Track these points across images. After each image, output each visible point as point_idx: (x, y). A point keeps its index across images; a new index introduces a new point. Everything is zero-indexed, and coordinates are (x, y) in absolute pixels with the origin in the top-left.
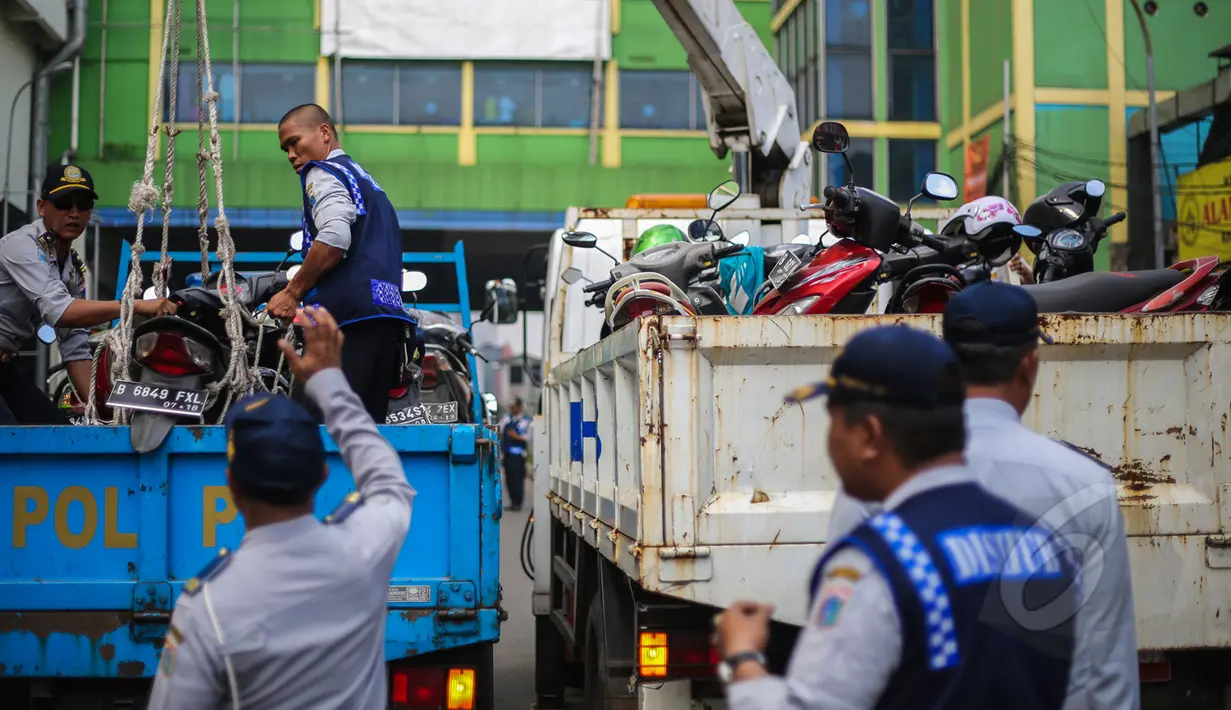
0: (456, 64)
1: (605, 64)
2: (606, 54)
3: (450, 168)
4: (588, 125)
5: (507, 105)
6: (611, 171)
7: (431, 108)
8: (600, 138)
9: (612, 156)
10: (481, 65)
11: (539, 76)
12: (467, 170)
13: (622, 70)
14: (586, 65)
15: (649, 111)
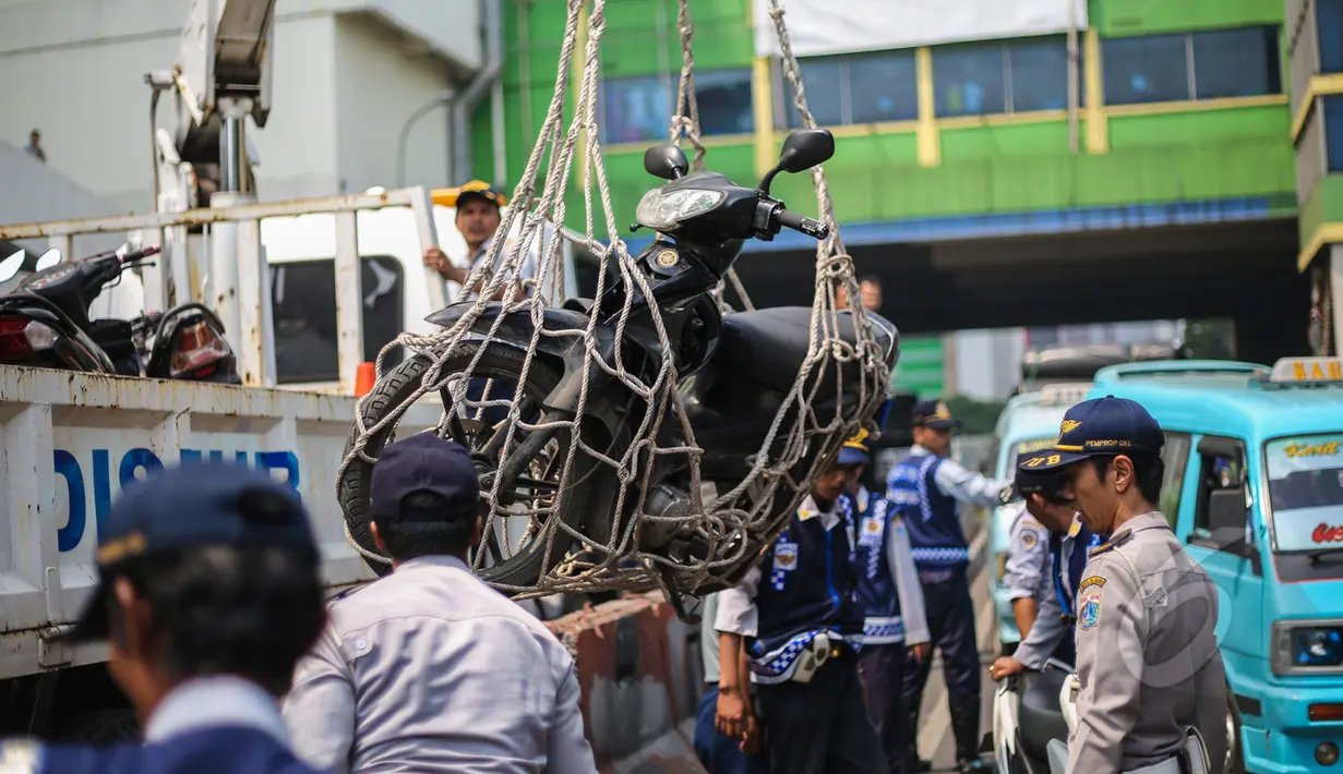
0: (909, 53)
1: (1081, 35)
2: (1082, 21)
3: (910, 171)
4: (1065, 106)
5: (973, 93)
6: (1101, 158)
7: (885, 104)
8: (1081, 122)
9: (1096, 140)
10: (939, 50)
11: (1006, 56)
12: (928, 173)
13: (1104, 40)
14: (1059, 38)
15: (1139, 83)
